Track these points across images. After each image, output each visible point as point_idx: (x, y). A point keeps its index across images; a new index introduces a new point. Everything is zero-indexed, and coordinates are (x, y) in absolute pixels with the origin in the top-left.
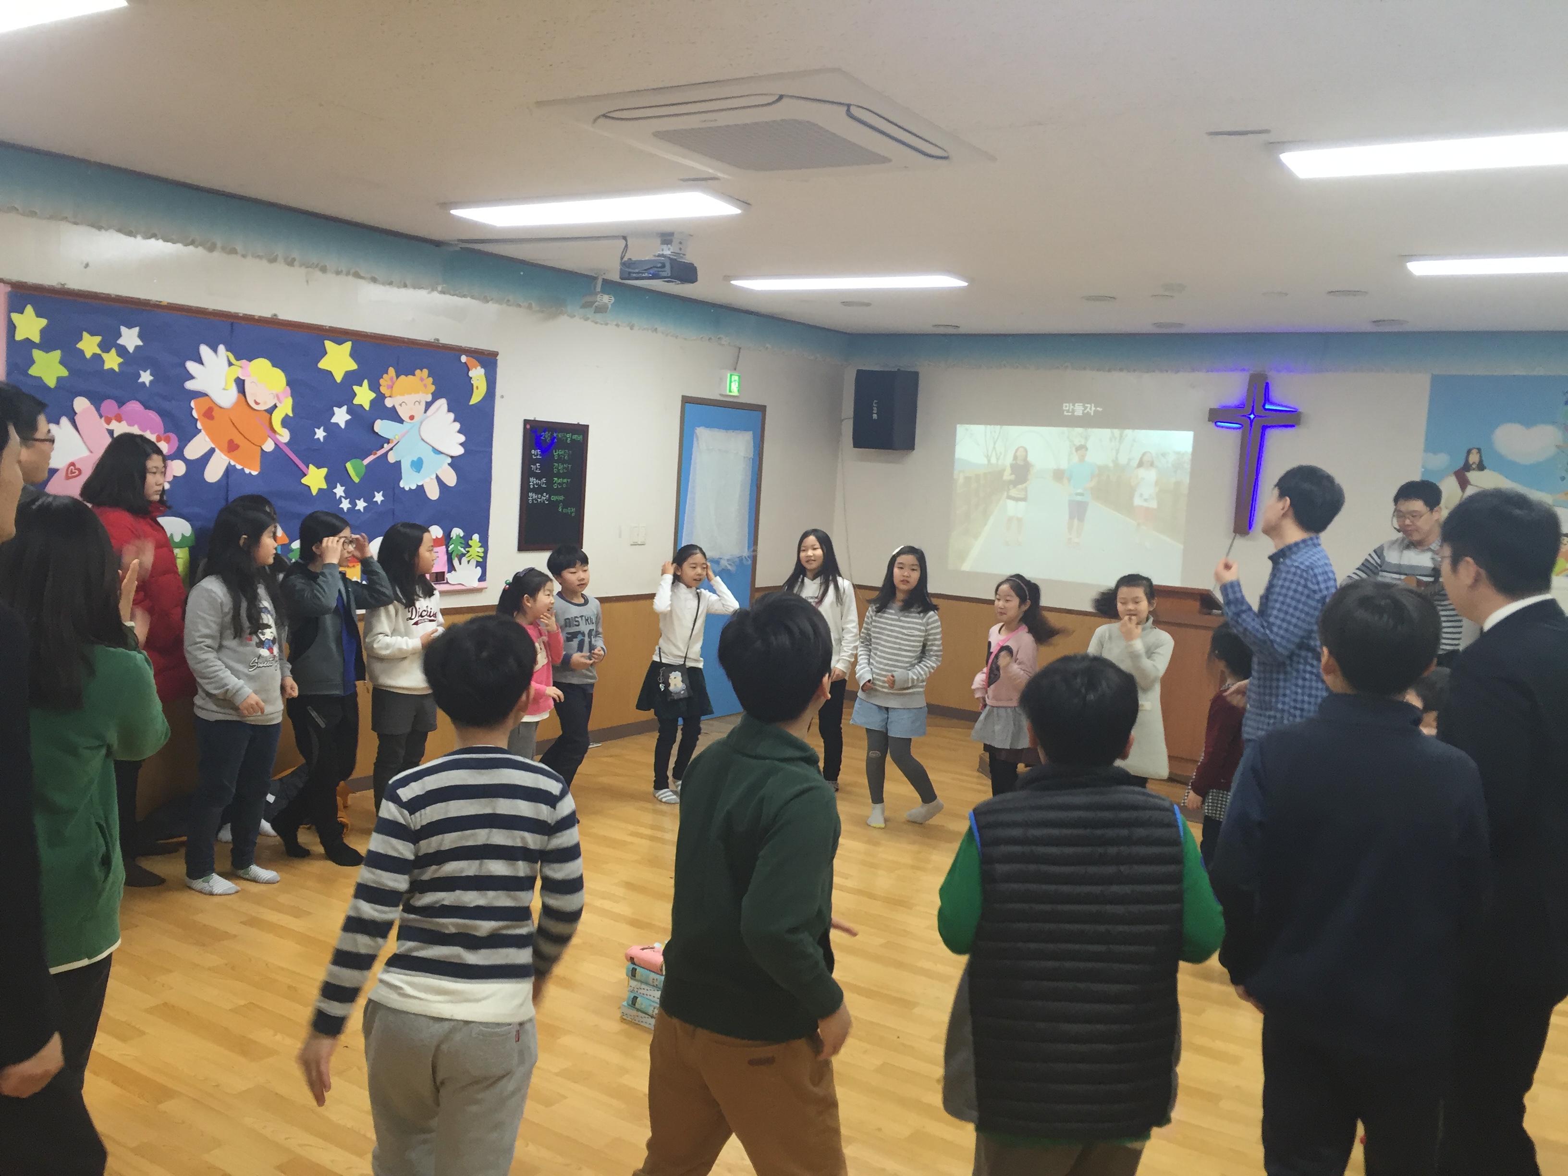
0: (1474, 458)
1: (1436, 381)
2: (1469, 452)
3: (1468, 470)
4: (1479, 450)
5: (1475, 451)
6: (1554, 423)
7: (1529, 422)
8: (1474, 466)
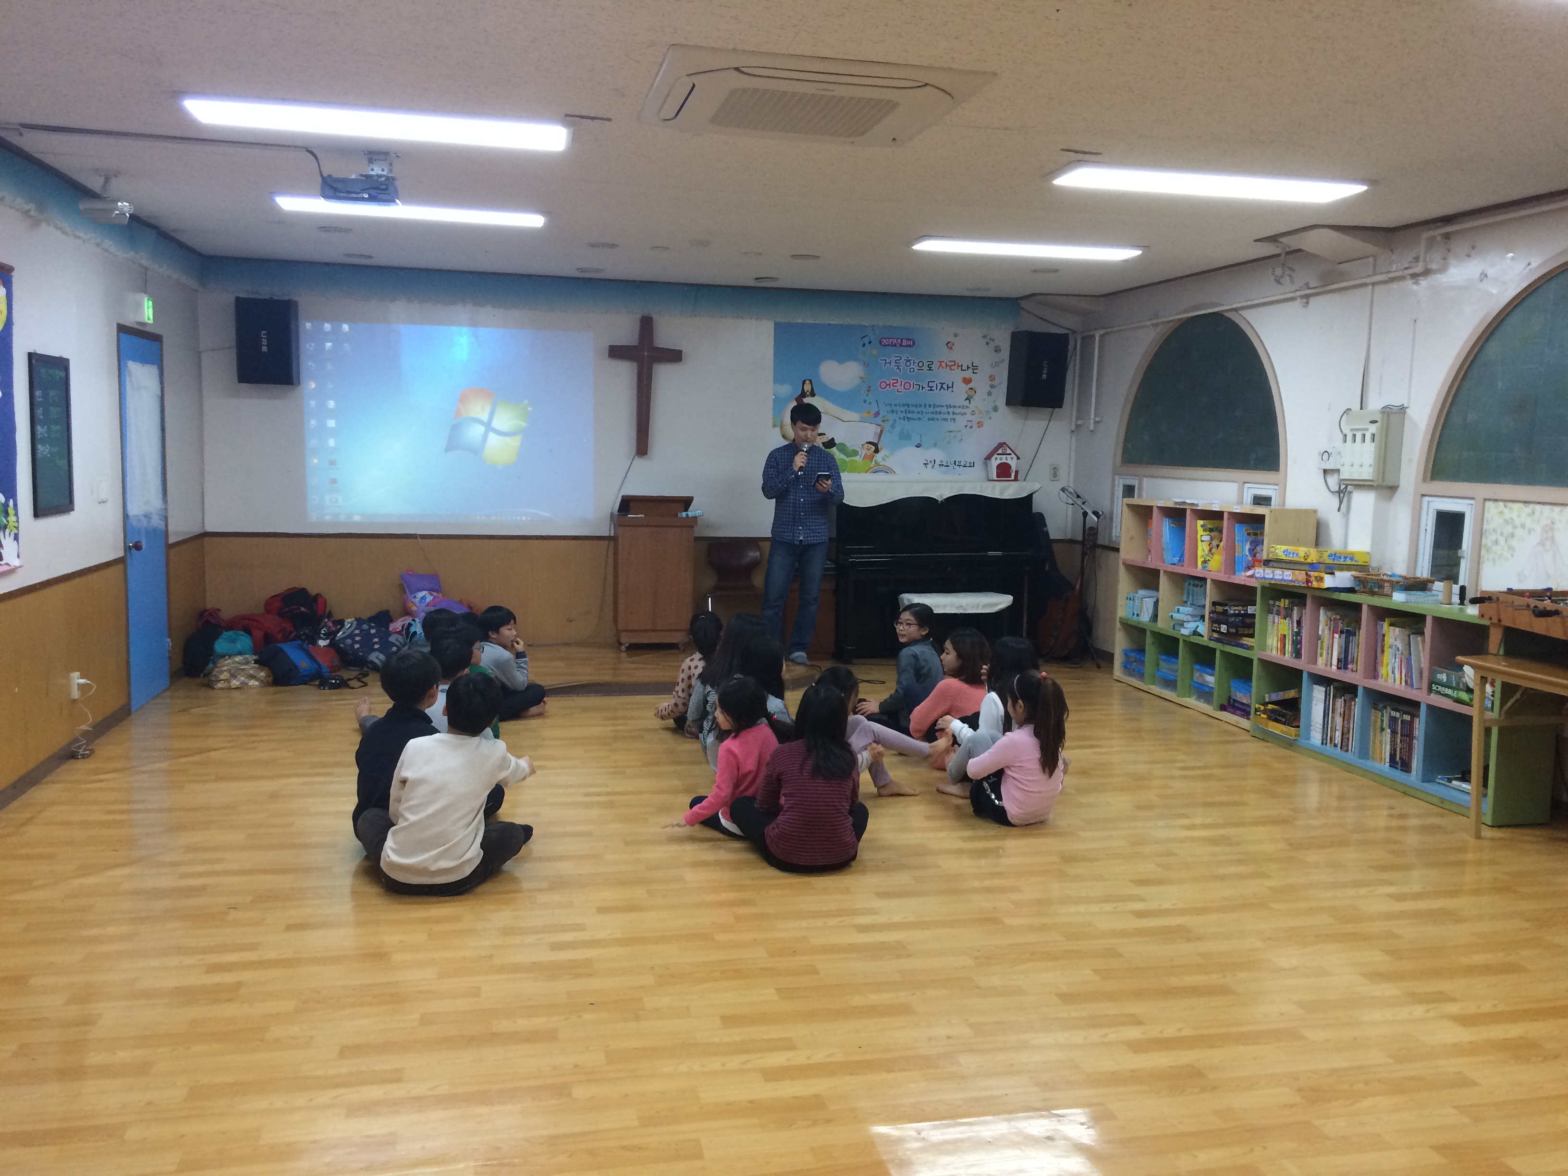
0: (807, 387)
1: (777, 326)
2: (804, 382)
3: (805, 397)
4: (810, 381)
5: (807, 382)
6: (856, 360)
7: (841, 360)
8: (808, 393)
